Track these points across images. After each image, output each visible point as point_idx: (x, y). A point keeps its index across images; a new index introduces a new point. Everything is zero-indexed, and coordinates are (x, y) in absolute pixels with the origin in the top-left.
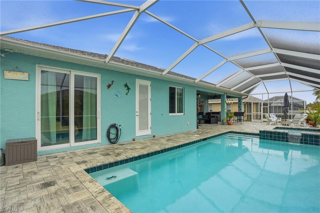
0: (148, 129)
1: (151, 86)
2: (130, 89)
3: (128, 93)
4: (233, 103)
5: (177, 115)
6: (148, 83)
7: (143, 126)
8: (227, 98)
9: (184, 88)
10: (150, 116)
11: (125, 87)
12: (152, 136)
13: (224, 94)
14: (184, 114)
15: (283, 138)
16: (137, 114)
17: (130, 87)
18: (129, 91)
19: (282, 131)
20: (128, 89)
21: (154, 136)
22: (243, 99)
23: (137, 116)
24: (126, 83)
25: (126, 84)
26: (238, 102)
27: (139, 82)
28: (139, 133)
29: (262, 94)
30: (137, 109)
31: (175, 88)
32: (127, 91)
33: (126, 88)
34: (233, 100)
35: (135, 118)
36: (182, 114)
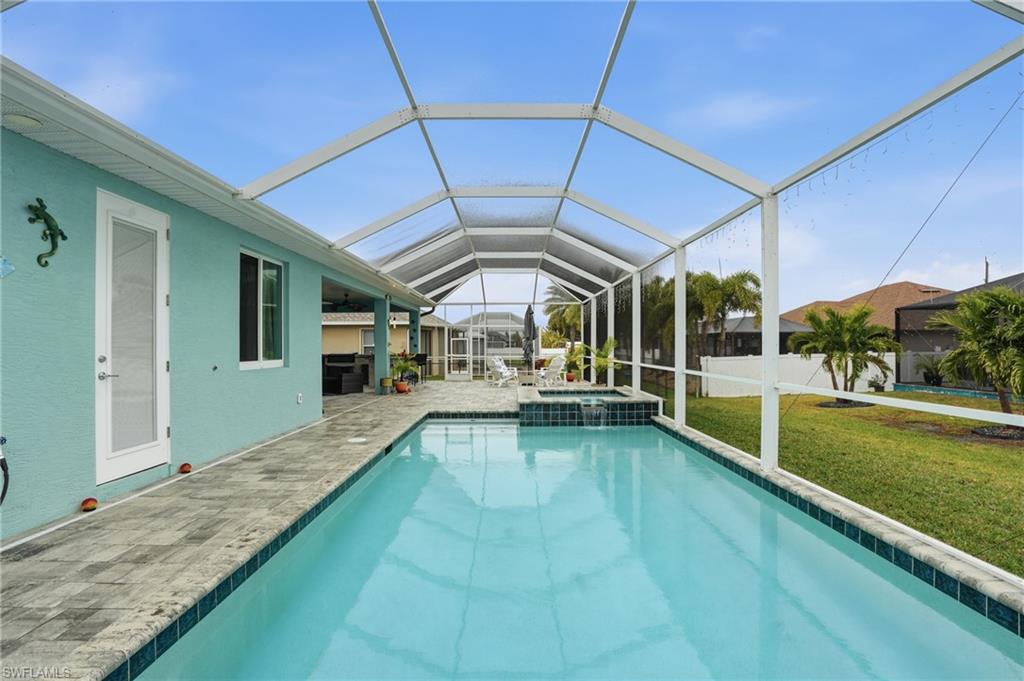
0: (155, 438)
1: (168, 238)
2: (64, 238)
3: (51, 253)
4: (397, 326)
5: (262, 370)
6: (156, 221)
7: (133, 427)
8: (391, 311)
9: (286, 264)
10: (163, 379)
11: (31, 221)
12: (175, 470)
13: (384, 297)
14: (286, 365)
15: (572, 416)
16: (100, 368)
17: (61, 223)
18: (55, 246)
19: (568, 400)
20: (54, 234)
21: (184, 469)
22: (422, 315)
23: (102, 378)
24: (38, 200)
25: (37, 204)
26: (408, 323)
27: (109, 206)
28: (112, 464)
29: (472, 304)
30: (103, 344)
31: (257, 260)
32: (47, 246)
33: (40, 226)
34: (397, 318)
35: (91, 392)
36: (277, 363)
